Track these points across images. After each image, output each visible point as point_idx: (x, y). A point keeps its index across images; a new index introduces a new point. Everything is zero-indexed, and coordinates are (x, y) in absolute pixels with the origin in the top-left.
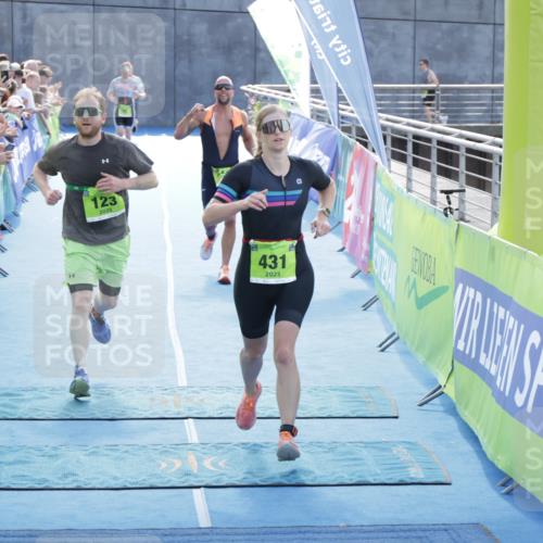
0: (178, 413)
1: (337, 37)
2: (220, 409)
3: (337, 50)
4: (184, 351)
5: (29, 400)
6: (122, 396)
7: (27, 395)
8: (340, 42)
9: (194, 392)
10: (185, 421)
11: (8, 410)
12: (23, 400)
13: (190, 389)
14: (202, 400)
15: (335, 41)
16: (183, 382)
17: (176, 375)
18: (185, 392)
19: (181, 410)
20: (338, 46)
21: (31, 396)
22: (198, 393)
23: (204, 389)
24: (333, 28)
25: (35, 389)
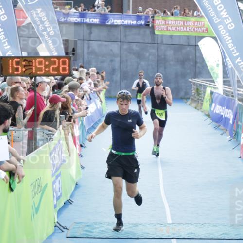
0: (169, 236)
1: (239, 58)
2: (188, 234)
3: (239, 64)
4: (169, 206)
5: (98, 228)
6: (141, 227)
7: (97, 226)
8: (240, 60)
9: (175, 226)
10: (172, 240)
11: (88, 233)
12: (95, 228)
13: (174, 225)
14: (179, 230)
15: (238, 60)
16: (170, 221)
17: (166, 217)
18: (171, 225)
19: (170, 234)
20: (240, 62)
21: (99, 226)
22: (177, 226)
23: (180, 224)
24: (237, 54)
25: (101, 223)
